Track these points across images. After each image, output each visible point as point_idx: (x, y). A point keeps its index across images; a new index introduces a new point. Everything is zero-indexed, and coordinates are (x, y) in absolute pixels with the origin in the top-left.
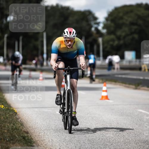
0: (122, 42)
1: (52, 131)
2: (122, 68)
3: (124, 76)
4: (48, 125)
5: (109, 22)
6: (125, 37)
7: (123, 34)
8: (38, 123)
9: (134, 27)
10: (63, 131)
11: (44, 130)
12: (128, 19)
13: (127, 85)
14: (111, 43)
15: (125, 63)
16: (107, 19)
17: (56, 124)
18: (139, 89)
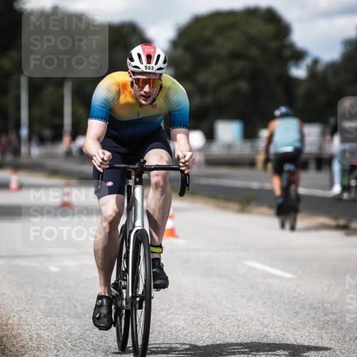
0: (209, 100)
1: (39, 313)
2: (211, 162)
3: (213, 182)
4: (29, 300)
5: (179, 53)
7: (213, 81)
8: (4, 294)
9: (240, 65)
10: (64, 314)
11: (20, 311)
12: (224, 45)
13: (221, 203)
15: (216, 150)
16: (175, 44)
17: (50, 296)
18: (250, 212)
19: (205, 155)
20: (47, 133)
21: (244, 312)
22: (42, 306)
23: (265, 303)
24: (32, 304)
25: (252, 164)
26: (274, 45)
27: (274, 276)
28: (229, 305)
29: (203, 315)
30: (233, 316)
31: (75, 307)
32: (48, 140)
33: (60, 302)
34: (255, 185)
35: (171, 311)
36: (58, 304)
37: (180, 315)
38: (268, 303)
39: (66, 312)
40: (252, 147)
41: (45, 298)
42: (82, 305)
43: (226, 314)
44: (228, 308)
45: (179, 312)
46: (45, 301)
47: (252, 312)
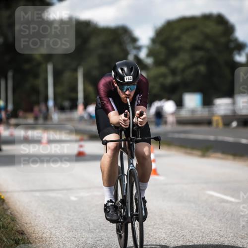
0: (178, 79)
1: (64, 229)
2: (181, 122)
3: (182, 136)
4: (57, 220)
6: (184, 70)
7: (181, 65)
8: (39, 216)
9: (199, 54)
10: (81, 230)
11: (51, 228)
12: (188, 41)
13: (189, 151)
14: (161, 80)
15: (184, 113)
16: (154, 41)
17: (71, 218)
18: (208, 157)
19: (176, 118)
20: (67, 104)
21: (206, 227)
22: (66, 224)
23: (221, 220)
24: (59, 223)
25: (209, 123)
26: (223, 40)
27: (227, 202)
28: (195, 222)
29: (178, 229)
30: (199, 230)
31: (89, 225)
32: (67, 109)
33: (78, 222)
34: (212, 138)
35: (155, 227)
36: (77, 223)
37: (162, 229)
38: (223, 220)
39: (83, 228)
40: (209, 111)
41: (68, 219)
42: (94, 223)
43: (194, 228)
44: (195, 224)
45: (161, 228)
46: (67, 221)
47: (212, 227)
